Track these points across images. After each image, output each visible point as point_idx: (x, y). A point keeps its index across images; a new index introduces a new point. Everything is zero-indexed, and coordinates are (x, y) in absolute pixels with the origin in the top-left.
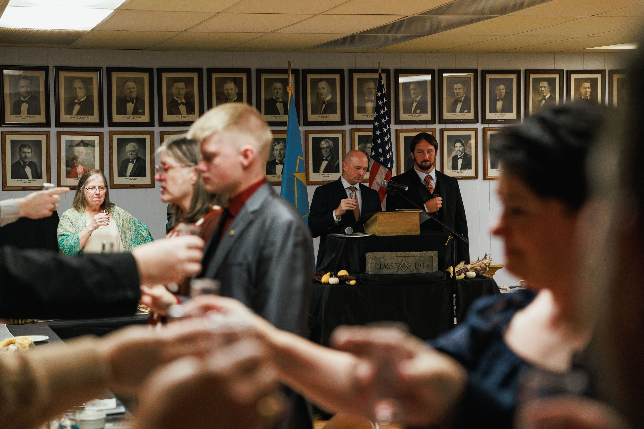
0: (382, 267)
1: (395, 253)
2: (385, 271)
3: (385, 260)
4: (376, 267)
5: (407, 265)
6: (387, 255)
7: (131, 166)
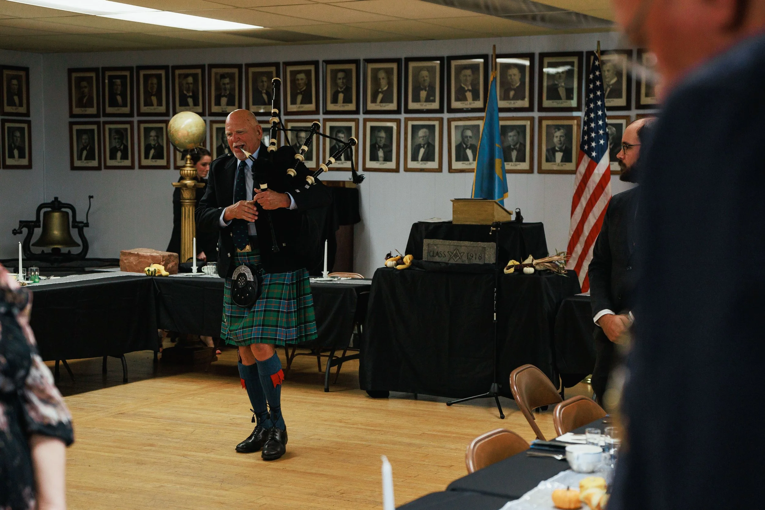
0: (435, 255)
1: (448, 241)
2: (437, 259)
3: (437, 247)
4: (429, 254)
5: (459, 255)
6: (440, 243)
7: (422, 151)
